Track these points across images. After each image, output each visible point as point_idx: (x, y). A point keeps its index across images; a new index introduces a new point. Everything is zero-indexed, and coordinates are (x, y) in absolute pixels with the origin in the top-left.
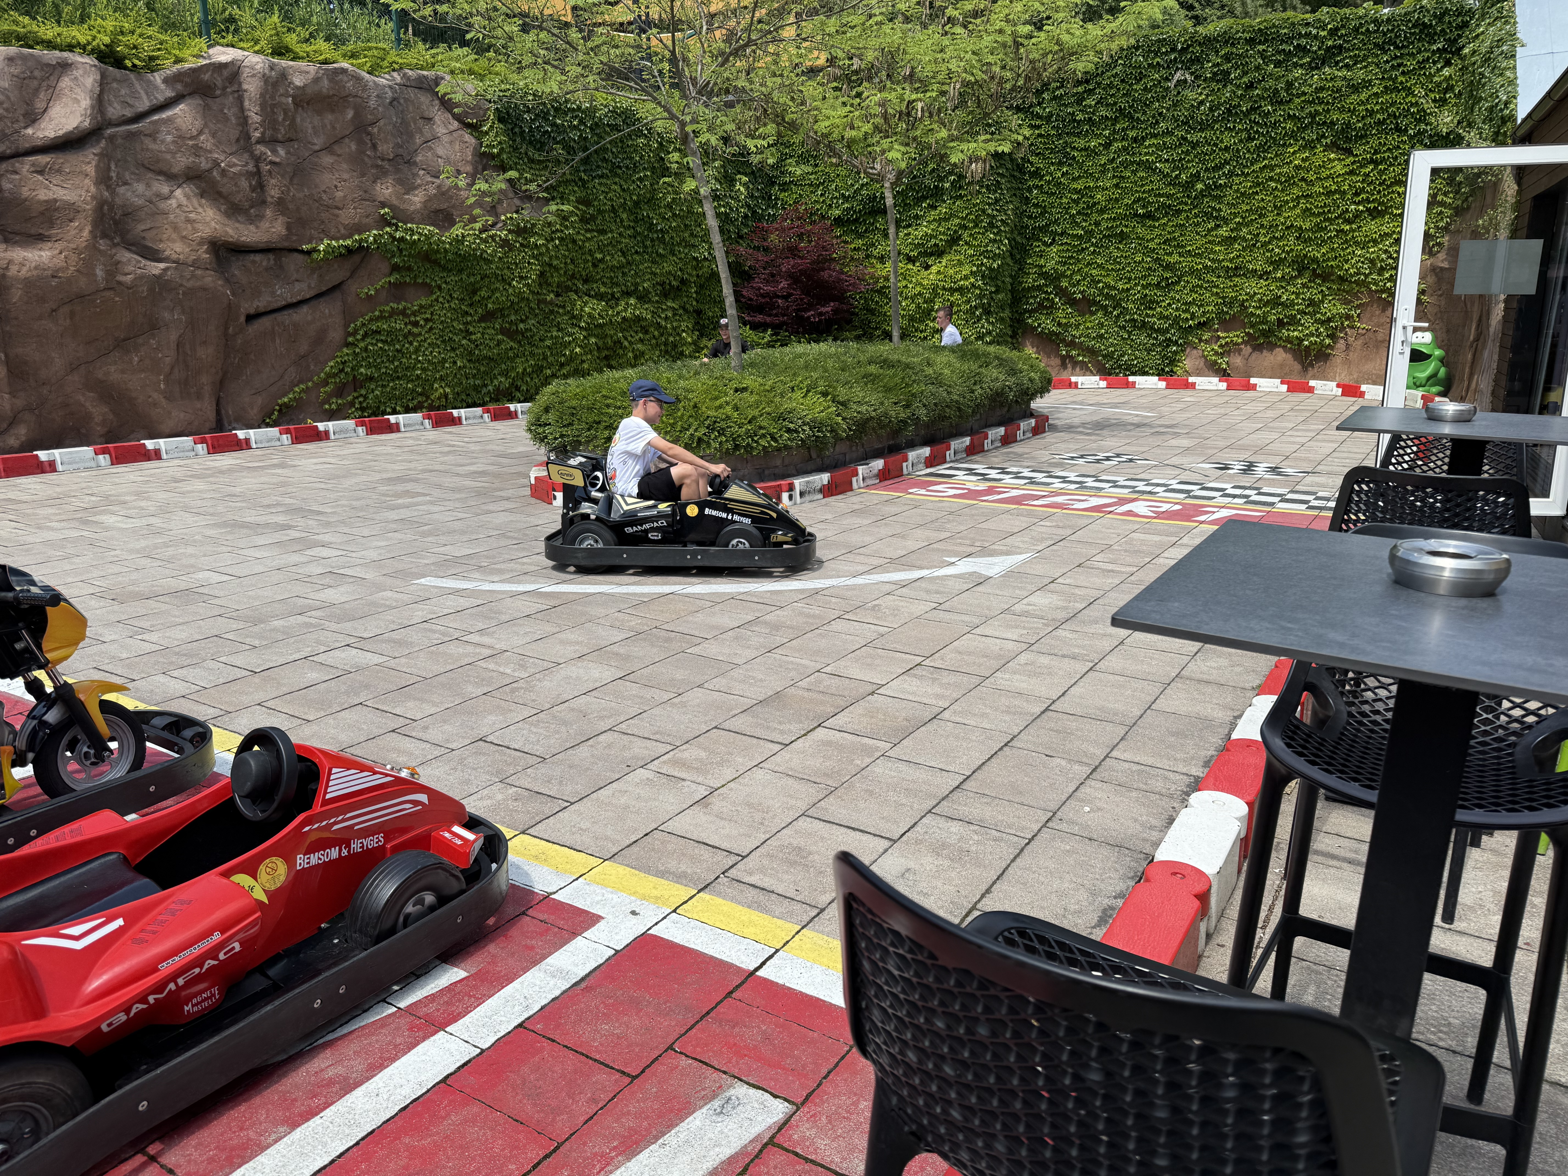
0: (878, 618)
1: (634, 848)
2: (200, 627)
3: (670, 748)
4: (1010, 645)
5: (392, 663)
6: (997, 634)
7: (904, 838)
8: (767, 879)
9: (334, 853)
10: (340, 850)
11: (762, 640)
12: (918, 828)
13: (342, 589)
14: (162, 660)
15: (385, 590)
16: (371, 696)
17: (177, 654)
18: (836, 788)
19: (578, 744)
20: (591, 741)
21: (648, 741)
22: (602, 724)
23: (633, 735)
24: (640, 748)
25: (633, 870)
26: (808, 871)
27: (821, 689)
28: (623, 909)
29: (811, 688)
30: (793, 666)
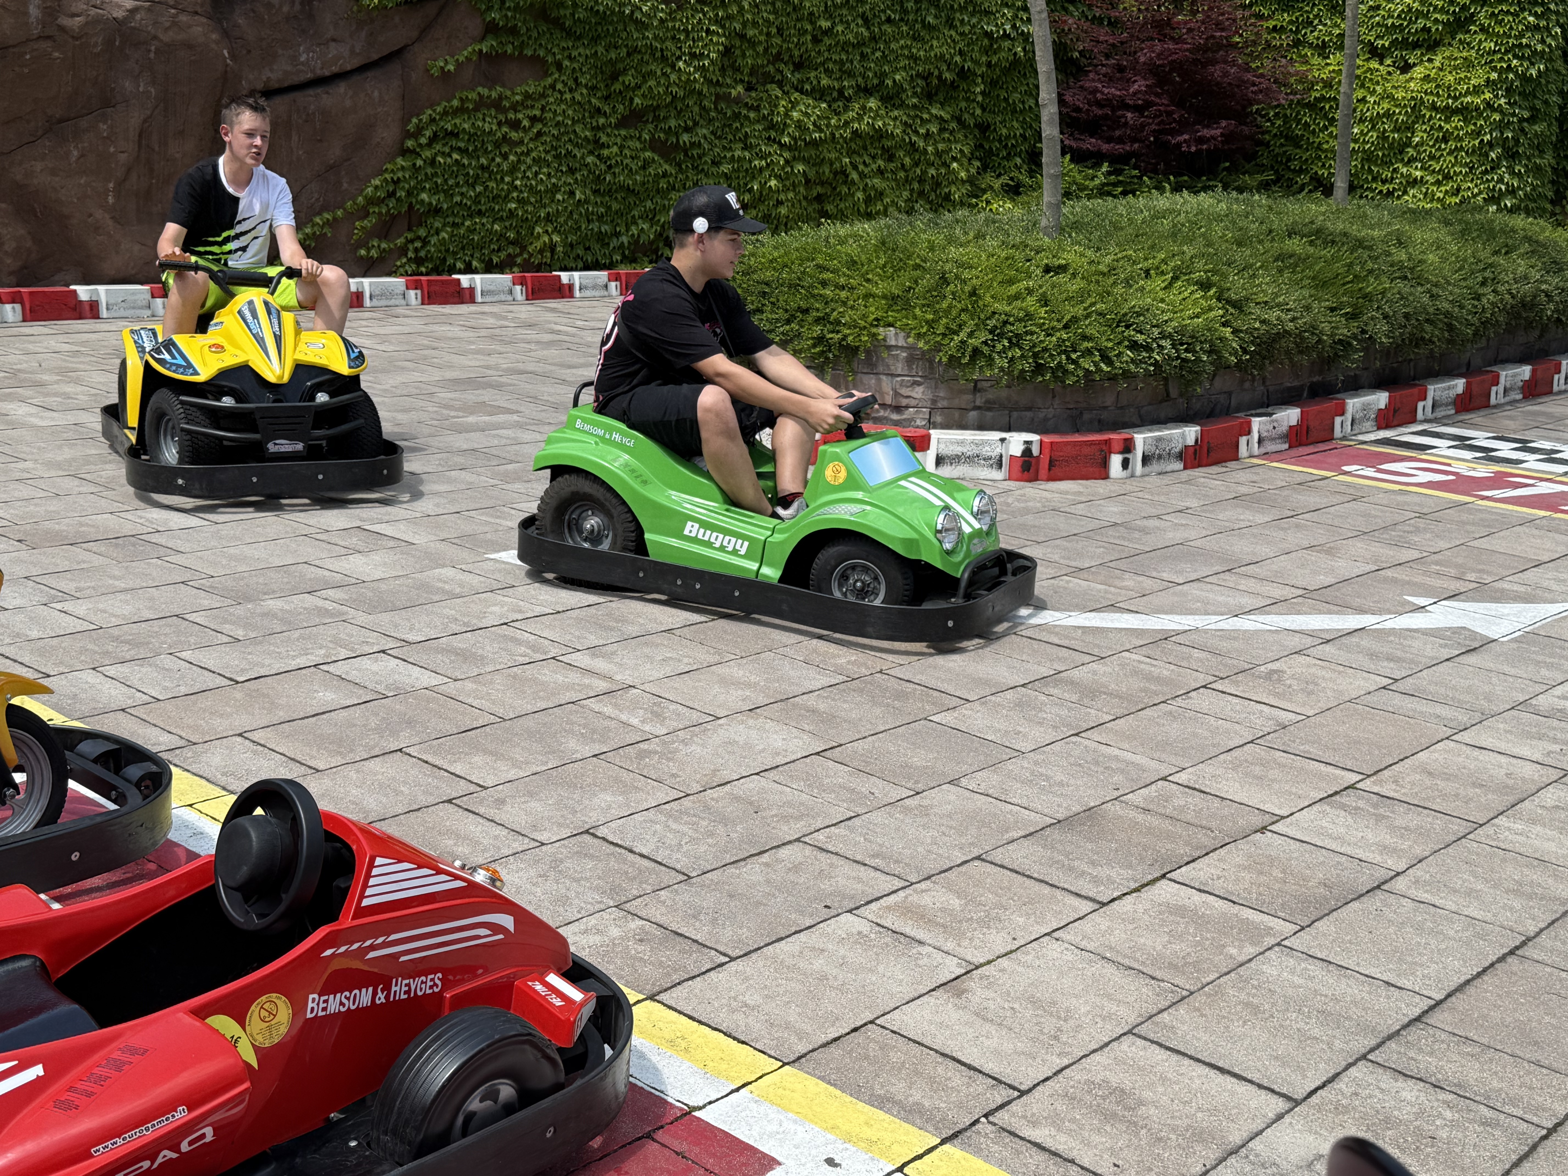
0: (1277, 695)
1: (835, 1051)
2: (152, 599)
3: (900, 884)
4: (1528, 770)
5: (451, 688)
6: (1502, 746)
7: (1314, 1099)
8: (1062, 1138)
9: (364, 997)
10: (375, 994)
11: (1064, 712)
12: (1341, 1085)
13: (376, 557)
14: (90, 646)
15: (443, 566)
16: (417, 740)
17: (116, 639)
18: (1192, 993)
19: (744, 859)
20: (766, 855)
21: (862, 868)
22: (785, 828)
23: (836, 854)
24: (848, 878)
25: (832, 1088)
26: (1137, 1135)
27: (1168, 812)
28: (814, 1152)
29: (1151, 807)
30: (1119, 765)
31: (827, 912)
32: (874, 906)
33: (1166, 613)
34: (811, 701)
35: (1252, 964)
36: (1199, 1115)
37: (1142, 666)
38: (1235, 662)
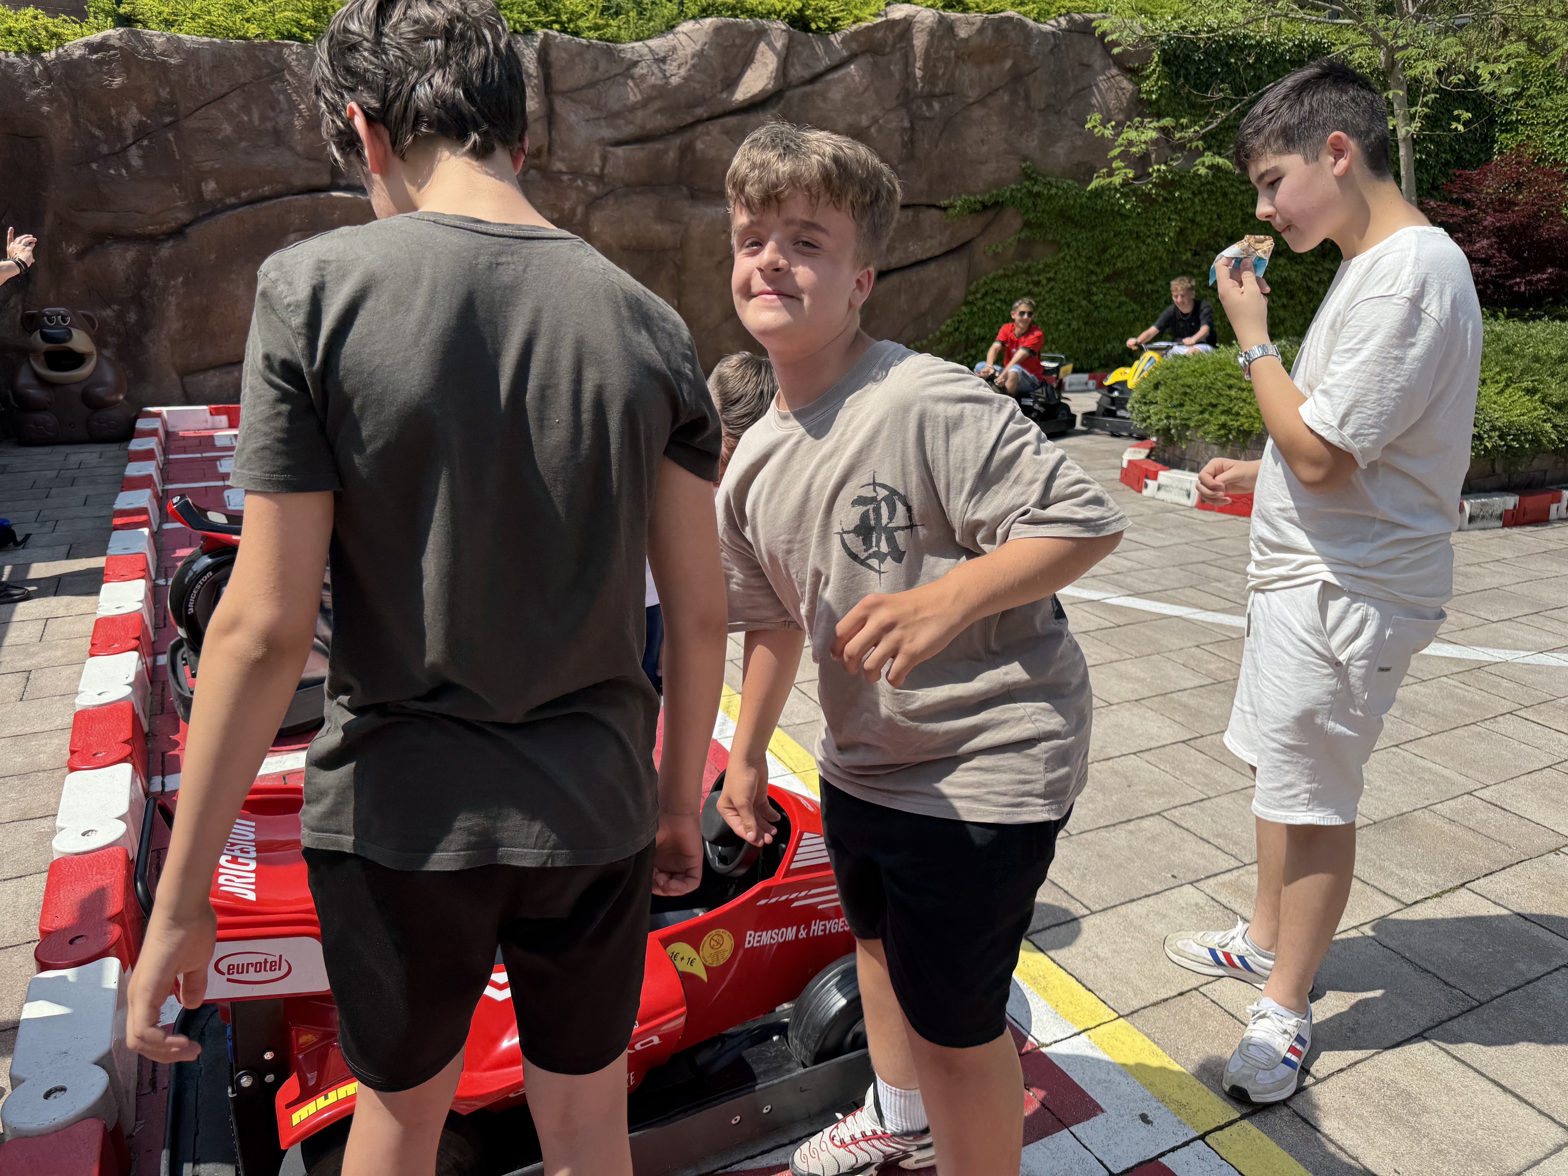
1: (1162, 1011)
3: (1234, 863)
9: (790, 933)
10: (798, 931)
18: (1481, 1004)
19: (1114, 825)
20: (1132, 823)
21: (1207, 846)
22: (1150, 802)
23: (1187, 830)
24: (1194, 853)
25: (1155, 1046)
26: (1419, 1143)
27: (1471, 824)
28: (1132, 1105)
29: (1456, 818)
30: (1431, 777)
31: (1173, 882)
32: (1211, 881)
33: (1480, 645)
34: (1184, 697)
35: (1539, 983)
36: (1480, 1132)
37: (1458, 691)
38: (1539, 693)
